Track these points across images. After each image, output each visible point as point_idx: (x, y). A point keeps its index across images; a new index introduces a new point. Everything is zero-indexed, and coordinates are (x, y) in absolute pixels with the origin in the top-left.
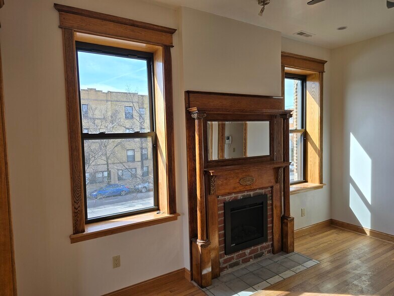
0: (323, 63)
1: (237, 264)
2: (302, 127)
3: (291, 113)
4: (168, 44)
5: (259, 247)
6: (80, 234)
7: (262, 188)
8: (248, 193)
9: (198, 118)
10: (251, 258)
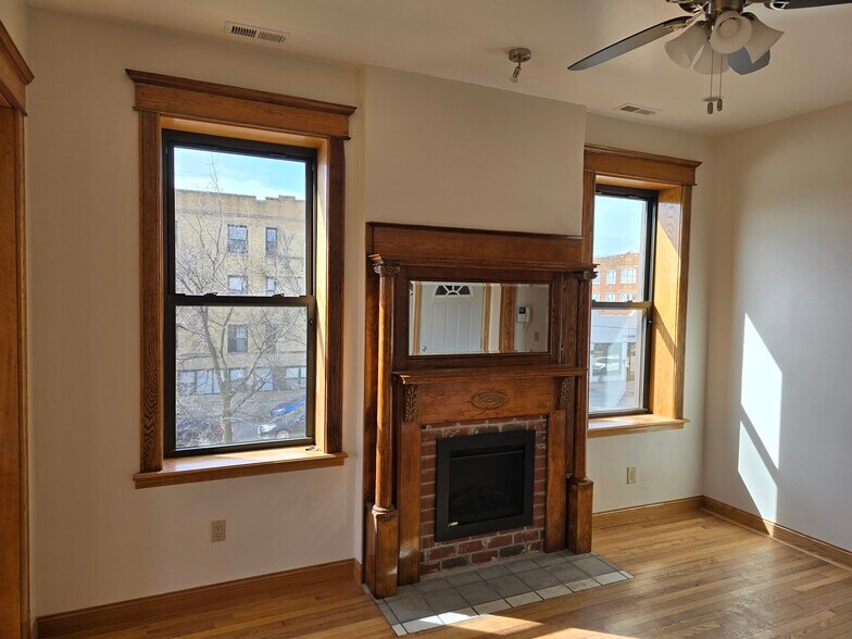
0: (692, 166)
1: (461, 562)
2: (646, 298)
3: (595, 270)
4: (338, 133)
5: (513, 534)
6: (153, 474)
7: (524, 417)
8: (492, 425)
9: (385, 275)
10: (495, 554)
